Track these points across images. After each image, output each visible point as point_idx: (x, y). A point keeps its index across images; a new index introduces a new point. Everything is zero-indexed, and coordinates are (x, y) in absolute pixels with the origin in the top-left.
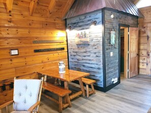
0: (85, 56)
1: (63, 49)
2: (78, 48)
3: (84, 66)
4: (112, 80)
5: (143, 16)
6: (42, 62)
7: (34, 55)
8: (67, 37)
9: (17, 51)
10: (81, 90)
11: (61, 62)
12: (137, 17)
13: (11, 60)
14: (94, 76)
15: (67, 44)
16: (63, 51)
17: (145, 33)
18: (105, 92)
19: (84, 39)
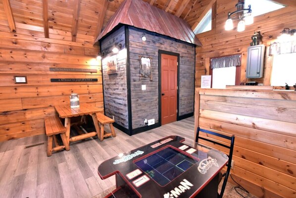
0: (115, 89)
1: (96, 80)
2: (110, 79)
3: (114, 102)
4: (146, 121)
5: (201, 43)
6: (63, 94)
7: (50, 86)
8: (102, 66)
9: (24, 78)
10: (96, 131)
11: (73, 94)
12: (194, 46)
13: (16, 89)
14: (122, 114)
15: (102, 75)
16: (96, 83)
17: (203, 65)
18: (130, 135)
19: (112, 68)
